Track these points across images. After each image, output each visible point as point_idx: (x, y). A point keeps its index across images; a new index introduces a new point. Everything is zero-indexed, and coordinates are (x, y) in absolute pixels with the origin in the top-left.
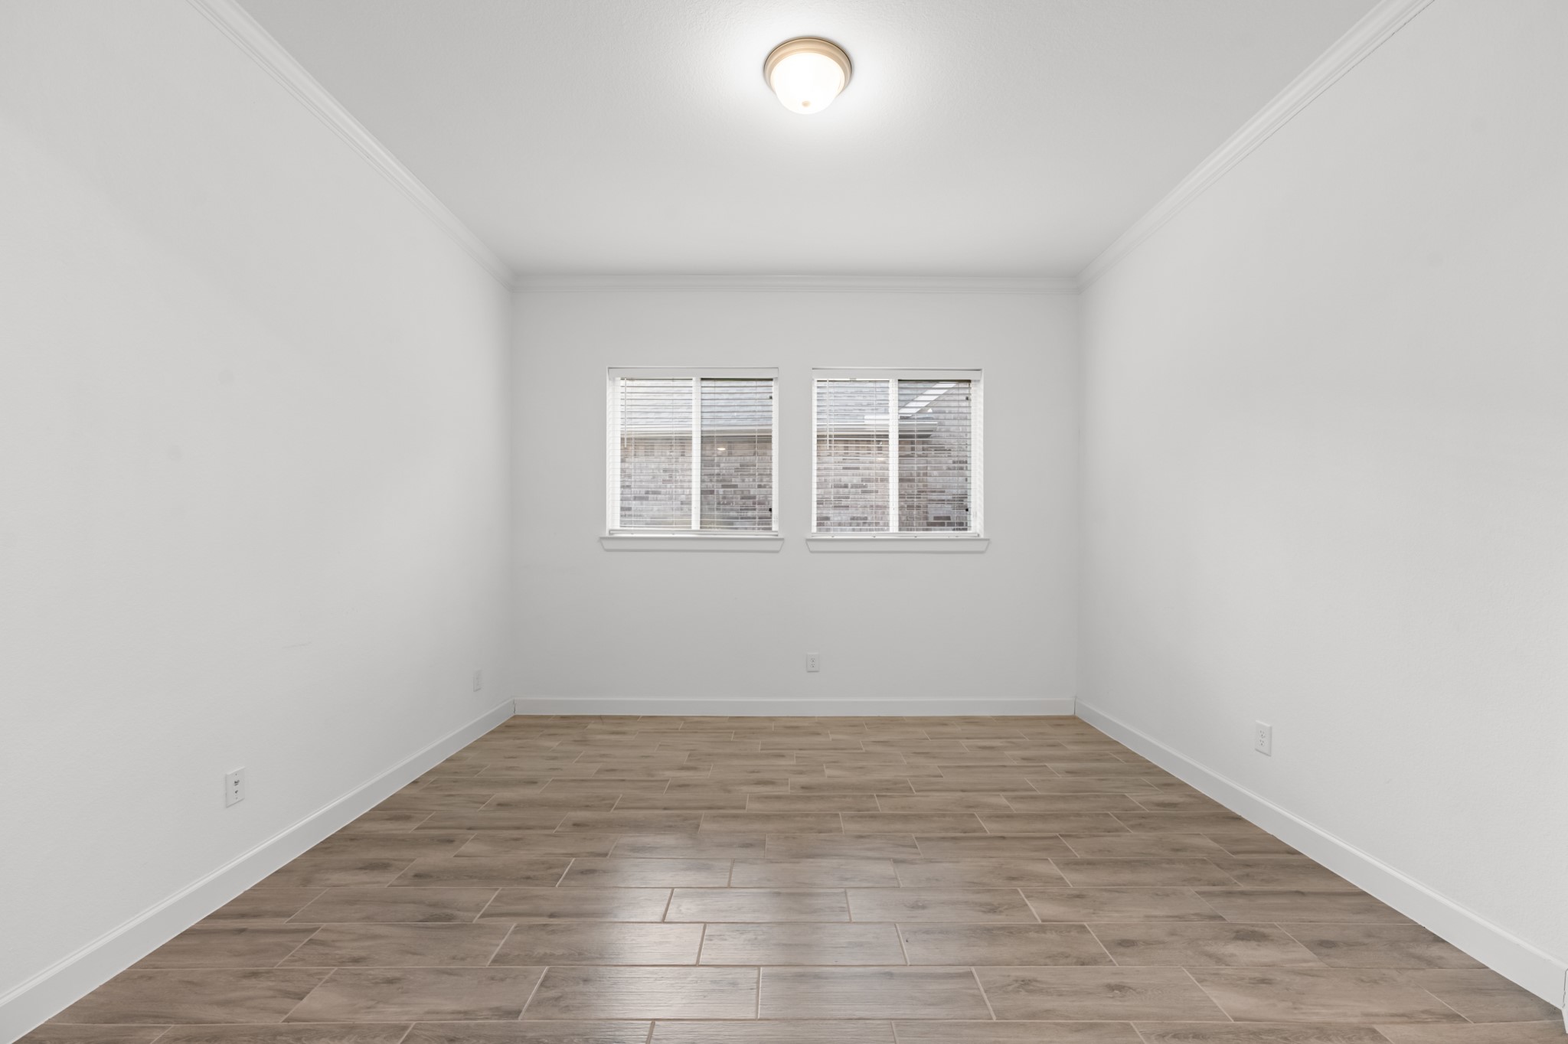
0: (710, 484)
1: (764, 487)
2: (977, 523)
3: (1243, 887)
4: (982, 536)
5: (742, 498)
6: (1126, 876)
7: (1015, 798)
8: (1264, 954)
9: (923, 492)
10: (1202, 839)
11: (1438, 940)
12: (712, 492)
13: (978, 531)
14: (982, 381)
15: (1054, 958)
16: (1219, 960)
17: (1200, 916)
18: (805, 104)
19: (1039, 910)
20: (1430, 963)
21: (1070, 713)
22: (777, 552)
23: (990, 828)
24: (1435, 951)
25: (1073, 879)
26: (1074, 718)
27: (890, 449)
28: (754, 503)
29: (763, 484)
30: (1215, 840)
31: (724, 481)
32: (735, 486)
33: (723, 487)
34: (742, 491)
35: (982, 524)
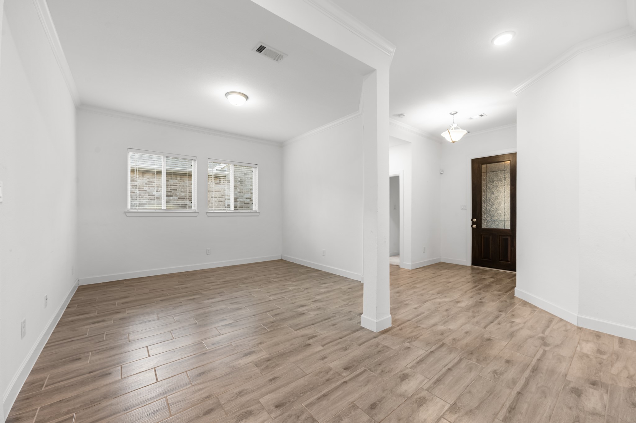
0: (133, 189)
1: (159, 191)
2: (255, 207)
3: (323, 278)
4: (258, 211)
5: (149, 195)
6: (304, 281)
7: (277, 275)
8: (327, 285)
9: (223, 196)
10: (315, 274)
11: (348, 278)
12: (134, 192)
13: (256, 210)
14: (258, 168)
15: (297, 292)
16: (321, 287)
17: (317, 283)
18: (236, 105)
19: (291, 288)
20: (347, 281)
21: (280, 259)
22: (196, 216)
23: (274, 280)
24: (348, 279)
25: (294, 283)
26: (282, 260)
27: (231, 185)
28: (154, 198)
29: (158, 190)
30: (317, 274)
31: (140, 188)
32: (145, 191)
33: (139, 190)
34: (149, 193)
35: (258, 208)
